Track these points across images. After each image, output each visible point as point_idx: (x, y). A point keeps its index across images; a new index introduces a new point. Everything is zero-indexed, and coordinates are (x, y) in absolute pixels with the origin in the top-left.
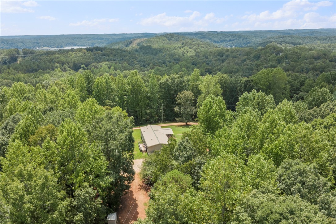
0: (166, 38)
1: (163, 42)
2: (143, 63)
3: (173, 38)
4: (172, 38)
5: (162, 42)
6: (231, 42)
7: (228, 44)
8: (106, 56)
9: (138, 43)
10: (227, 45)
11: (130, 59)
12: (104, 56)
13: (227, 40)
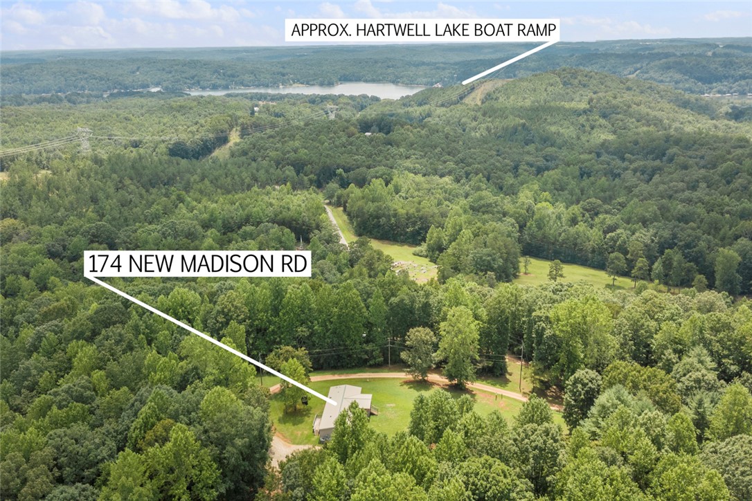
0: (558, 79)
1: (550, 89)
2: (466, 168)
3: (576, 78)
4: (572, 80)
5: (546, 90)
6: (743, 83)
7: (734, 86)
8: (393, 147)
9: (487, 94)
10: (731, 88)
11: (444, 153)
12: (389, 146)
13: (733, 76)
